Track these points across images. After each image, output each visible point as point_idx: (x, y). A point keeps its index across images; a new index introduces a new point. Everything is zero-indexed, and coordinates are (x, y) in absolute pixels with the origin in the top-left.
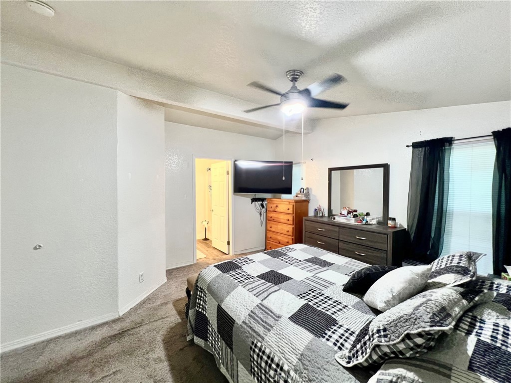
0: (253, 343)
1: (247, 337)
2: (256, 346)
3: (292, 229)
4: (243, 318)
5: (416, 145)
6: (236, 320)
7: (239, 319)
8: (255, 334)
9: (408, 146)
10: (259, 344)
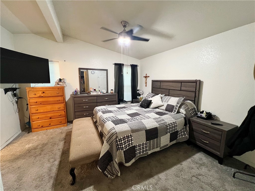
0: (166, 125)
1: (164, 126)
2: (167, 125)
3: (64, 105)
4: (158, 124)
5: (116, 64)
6: (157, 126)
7: (157, 125)
8: (164, 124)
9: (113, 64)
10: (167, 124)
